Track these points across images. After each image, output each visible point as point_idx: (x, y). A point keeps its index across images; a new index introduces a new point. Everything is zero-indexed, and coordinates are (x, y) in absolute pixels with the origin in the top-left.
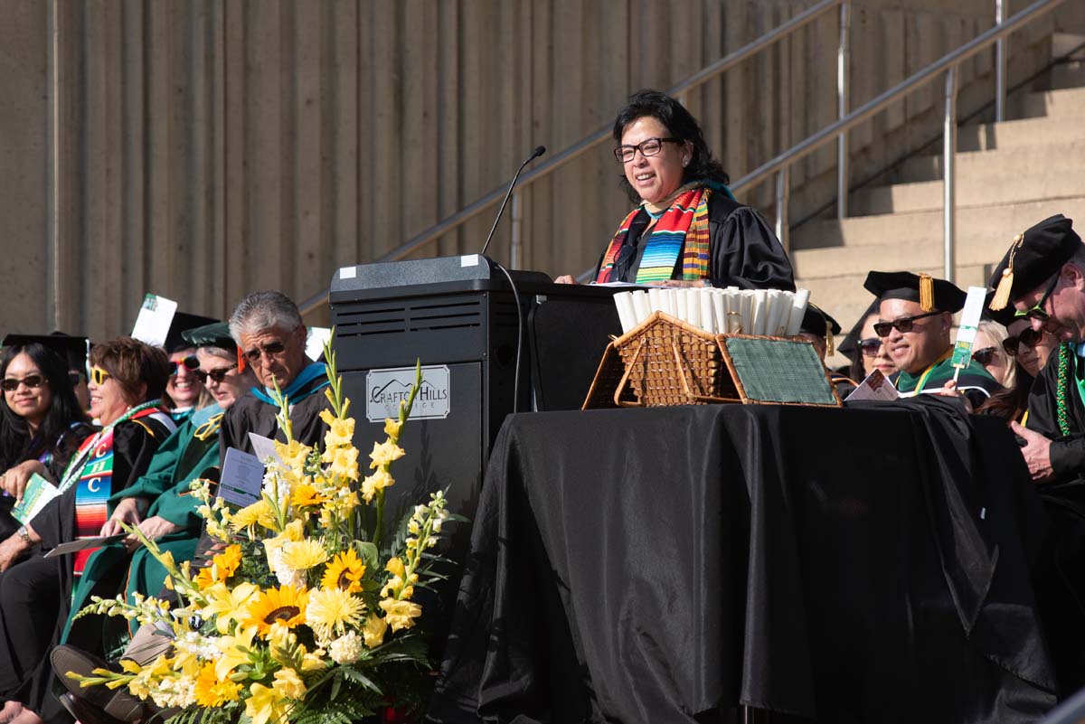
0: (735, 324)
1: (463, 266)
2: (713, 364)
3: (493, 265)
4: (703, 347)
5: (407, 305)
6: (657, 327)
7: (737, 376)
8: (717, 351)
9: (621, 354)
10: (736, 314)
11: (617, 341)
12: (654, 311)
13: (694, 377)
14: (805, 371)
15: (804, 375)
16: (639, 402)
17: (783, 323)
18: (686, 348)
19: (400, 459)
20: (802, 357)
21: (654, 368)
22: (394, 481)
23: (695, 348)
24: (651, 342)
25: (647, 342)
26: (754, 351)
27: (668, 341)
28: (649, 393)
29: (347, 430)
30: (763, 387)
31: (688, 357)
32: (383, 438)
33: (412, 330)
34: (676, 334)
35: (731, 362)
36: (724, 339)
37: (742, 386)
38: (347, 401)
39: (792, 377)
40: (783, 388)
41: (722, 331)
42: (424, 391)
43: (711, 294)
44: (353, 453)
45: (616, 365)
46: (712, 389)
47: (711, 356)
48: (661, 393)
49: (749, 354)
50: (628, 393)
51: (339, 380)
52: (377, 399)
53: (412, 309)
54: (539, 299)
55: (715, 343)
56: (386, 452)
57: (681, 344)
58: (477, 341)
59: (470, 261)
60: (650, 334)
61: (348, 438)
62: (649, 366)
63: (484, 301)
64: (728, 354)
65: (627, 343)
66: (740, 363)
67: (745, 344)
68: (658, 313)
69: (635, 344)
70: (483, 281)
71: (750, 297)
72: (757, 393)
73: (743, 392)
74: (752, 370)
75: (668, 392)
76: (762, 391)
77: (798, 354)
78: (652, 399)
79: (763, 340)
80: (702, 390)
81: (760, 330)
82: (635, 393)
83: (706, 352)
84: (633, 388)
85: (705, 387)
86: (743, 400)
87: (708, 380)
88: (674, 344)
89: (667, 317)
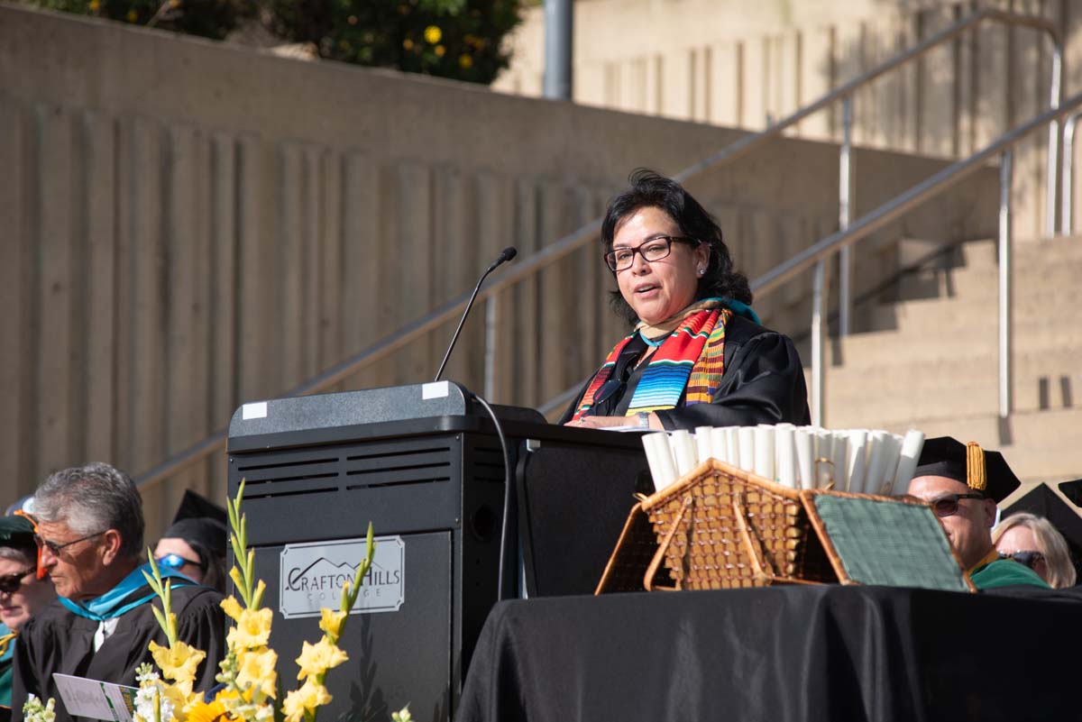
0: (825, 476)
1: (425, 397)
2: (794, 532)
3: (469, 397)
4: (779, 508)
5: (342, 454)
6: (710, 481)
7: (832, 549)
8: (802, 513)
9: (652, 519)
10: (828, 462)
11: (646, 502)
12: (704, 458)
13: (765, 550)
14: (923, 544)
15: (922, 550)
16: (678, 588)
17: (887, 478)
18: (753, 510)
19: (341, 666)
20: (918, 526)
21: (702, 539)
22: (331, 697)
23: (768, 509)
24: (699, 503)
25: (694, 502)
26: (853, 514)
27: (726, 499)
28: (693, 574)
29: (261, 626)
30: (871, 565)
31: (756, 523)
32: (315, 635)
33: (349, 488)
34: (737, 491)
35: (824, 529)
36: (812, 497)
37: (841, 564)
38: (261, 585)
39: (906, 552)
40: (897, 567)
43: (793, 433)
44: (270, 657)
45: (644, 536)
46: (791, 568)
47: (792, 521)
48: (713, 574)
49: (848, 519)
50: (663, 576)
51: (251, 555)
53: (349, 459)
54: (530, 445)
55: (798, 502)
56: (320, 657)
57: (745, 503)
58: (446, 502)
59: (436, 390)
60: (697, 491)
61: (263, 636)
62: (695, 536)
63: (457, 446)
64: (819, 518)
65: (662, 504)
66: (836, 531)
67: (840, 504)
68: (711, 460)
69: (674, 505)
70: (455, 418)
71: (844, 440)
72: (862, 573)
73: (844, 572)
74: (853, 540)
75: (723, 573)
76: (869, 572)
77: (912, 521)
78: (698, 583)
79: (863, 500)
80: (775, 569)
81: (857, 486)
82: (673, 575)
83: (785, 514)
84: (670, 569)
85: (781, 565)
86: (844, 582)
87: (785, 554)
88: (735, 505)
89: (724, 467)
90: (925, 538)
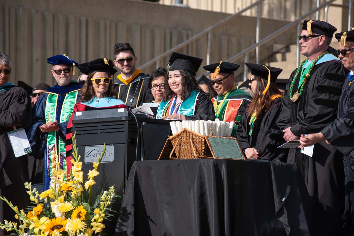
0: (211, 132)
1: (119, 112)
2: (203, 146)
3: (129, 112)
4: (200, 140)
5: (99, 125)
6: (185, 133)
7: (212, 150)
8: (205, 141)
9: (172, 142)
10: (211, 129)
11: (171, 137)
12: (183, 128)
13: (197, 150)
15: (233, 150)
16: (178, 158)
17: (226, 132)
18: (194, 140)
20: (232, 144)
21: (183, 147)
22: (96, 183)
23: (198, 140)
24: (182, 138)
25: (181, 138)
26: (217, 141)
27: (188, 138)
28: (181, 155)
29: (80, 166)
30: (220, 153)
31: (195, 143)
33: (101, 133)
34: (191, 136)
35: (210, 145)
36: (208, 137)
37: (213, 153)
38: (80, 156)
39: (229, 150)
40: (227, 154)
41: (207, 135)
44: (81, 173)
45: (170, 145)
46: (203, 154)
47: (203, 143)
48: (185, 155)
49: (216, 143)
50: (174, 155)
51: (77, 149)
53: (101, 126)
54: (144, 123)
55: (204, 139)
56: (93, 173)
58: (124, 137)
60: (182, 135)
61: (80, 169)
62: (181, 146)
63: (126, 124)
64: (209, 142)
65: (174, 138)
66: (213, 145)
67: (214, 139)
68: (185, 128)
69: (177, 138)
70: (126, 117)
71: (216, 124)
72: (218, 155)
73: (214, 155)
74: (217, 148)
75: (188, 155)
76: (221, 156)
78: (182, 157)
79: (220, 138)
80: (199, 154)
81: (219, 134)
82: (176, 155)
84: (176, 153)
85: (201, 153)
86: (214, 158)
87: (202, 151)
88: (190, 139)
89: (188, 130)
90: (234, 147)
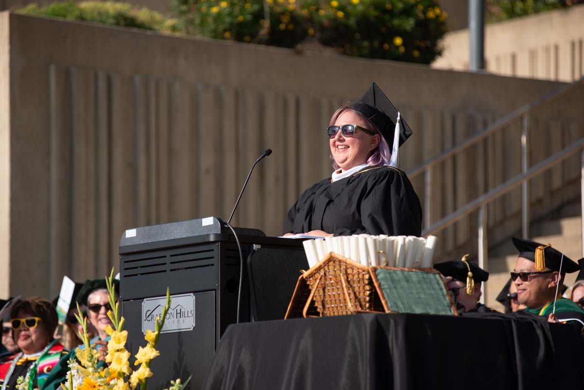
0: (383, 259)
1: (203, 225)
2: (368, 287)
3: (223, 224)
4: (361, 276)
5: (168, 253)
6: (331, 263)
7: (383, 295)
8: (370, 278)
9: (308, 283)
10: (383, 252)
11: (306, 274)
12: (329, 252)
13: (356, 297)
14: (432, 292)
15: (431, 295)
17: (417, 260)
18: (350, 277)
19: (156, 358)
20: (431, 283)
21: (330, 292)
22: (152, 374)
23: (356, 277)
24: (327, 274)
25: (325, 274)
26: (396, 278)
27: (338, 272)
28: (327, 309)
29: (122, 339)
30: (403, 303)
31: (352, 283)
32: (144, 344)
33: (171, 270)
34: (343, 267)
35: (380, 285)
36: (375, 270)
37: (386, 303)
38: (123, 319)
39: (422, 296)
40: (417, 304)
41: (374, 264)
42: (179, 312)
43: (366, 239)
44: (126, 355)
45: (305, 289)
46: (367, 305)
47: (367, 282)
48: (335, 309)
49: (393, 280)
50: (313, 310)
51: (117, 304)
52: (149, 319)
53: (171, 256)
54: (255, 247)
55: (368, 273)
56: (147, 353)
57: (347, 274)
58: (212, 276)
59: (208, 221)
60: (326, 268)
61: (122, 345)
62: (326, 290)
63: (217, 248)
64: (377, 280)
65: (312, 275)
66: (386, 286)
67: (389, 273)
68: (331, 253)
69: (317, 275)
70: (216, 235)
71: (393, 241)
72: (397, 307)
73: (387, 306)
74: (394, 291)
75: (339, 308)
76: (401, 306)
77: (428, 280)
78: (329, 313)
79: (402, 271)
80: (361, 306)
81: (401, 264)
82: (318, 310)
83: (363, 279)
84: (317, 307)
85: (363, 303)
86: (387, 312)
87: (365, 299)
88: (341, 275)
89: (337, 256)
90: (434, 289)
